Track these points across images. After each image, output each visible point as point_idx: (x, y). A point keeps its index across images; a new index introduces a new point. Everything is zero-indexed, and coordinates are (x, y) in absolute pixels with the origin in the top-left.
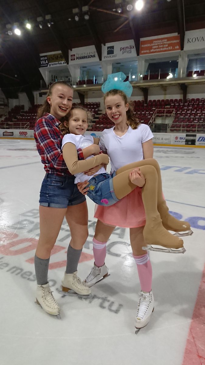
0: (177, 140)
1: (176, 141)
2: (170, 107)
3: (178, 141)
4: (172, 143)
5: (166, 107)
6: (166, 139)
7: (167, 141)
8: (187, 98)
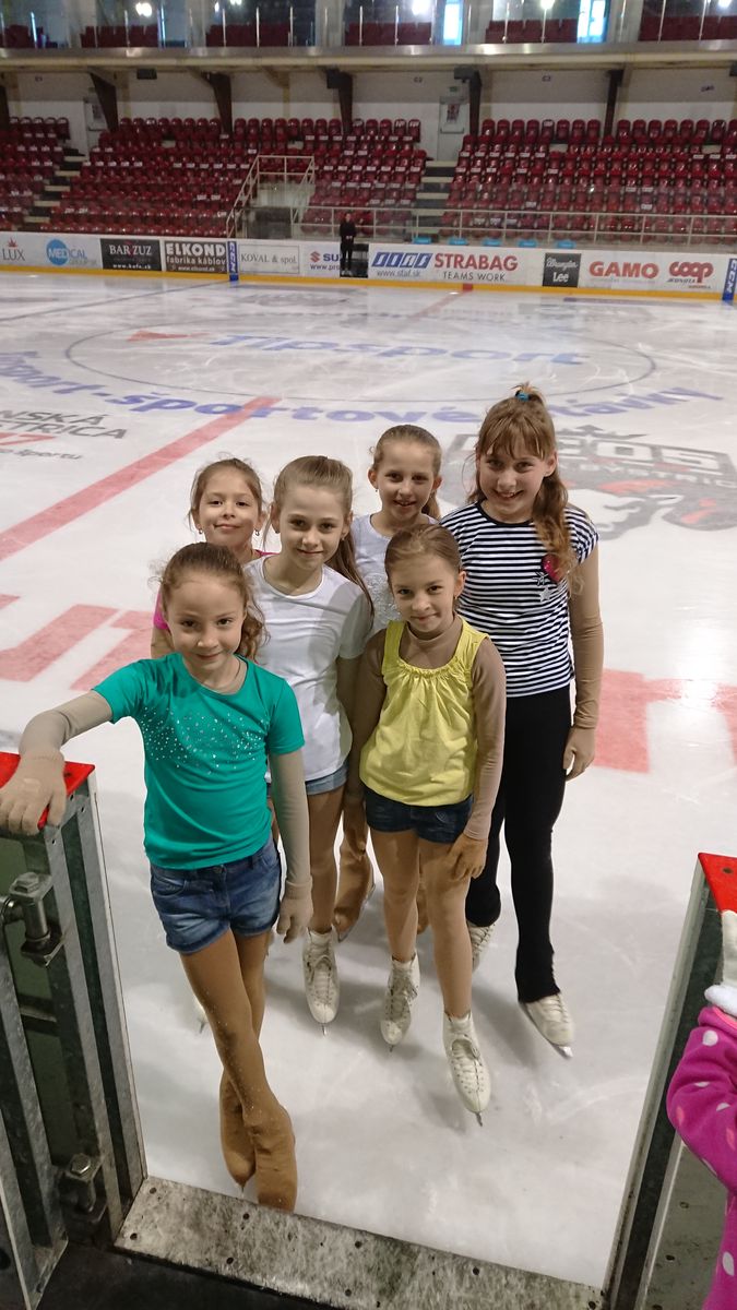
0: (319, 263)
1: (313, 267)
2: (305, 148)
3: (319, 267)
4: (304, 272)
5: (290, 146)
6: (285, 261)
7: (288, 267)
8: (354, 117)
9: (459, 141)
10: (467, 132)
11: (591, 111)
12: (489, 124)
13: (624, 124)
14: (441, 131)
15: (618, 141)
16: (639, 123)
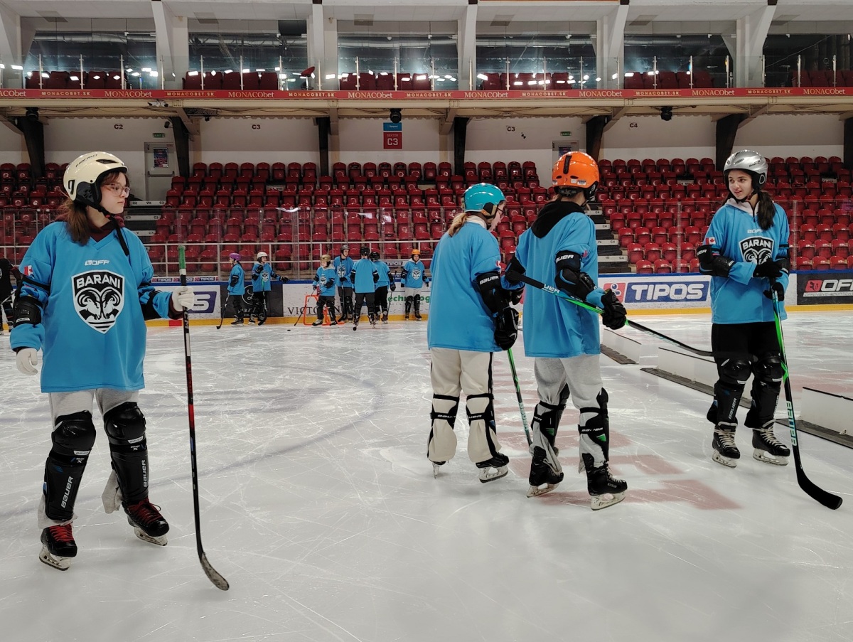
8: (47, 161)
9: (167, 183)
10: (177, 174)
11: (306, 157)
12: (200, 167)
13: (339, 166)
14: (148, 174)
15: (335, 181)
16: (355, 166)
